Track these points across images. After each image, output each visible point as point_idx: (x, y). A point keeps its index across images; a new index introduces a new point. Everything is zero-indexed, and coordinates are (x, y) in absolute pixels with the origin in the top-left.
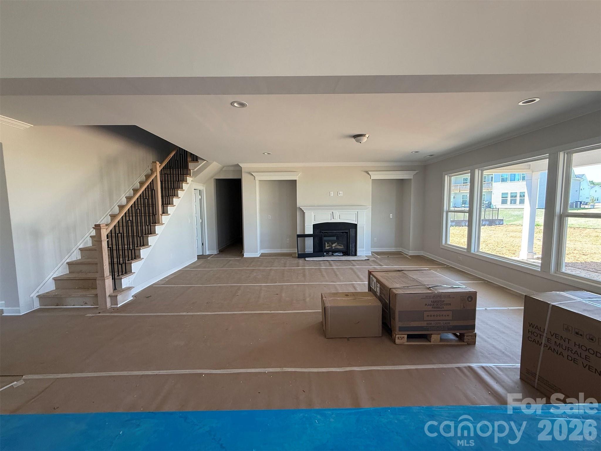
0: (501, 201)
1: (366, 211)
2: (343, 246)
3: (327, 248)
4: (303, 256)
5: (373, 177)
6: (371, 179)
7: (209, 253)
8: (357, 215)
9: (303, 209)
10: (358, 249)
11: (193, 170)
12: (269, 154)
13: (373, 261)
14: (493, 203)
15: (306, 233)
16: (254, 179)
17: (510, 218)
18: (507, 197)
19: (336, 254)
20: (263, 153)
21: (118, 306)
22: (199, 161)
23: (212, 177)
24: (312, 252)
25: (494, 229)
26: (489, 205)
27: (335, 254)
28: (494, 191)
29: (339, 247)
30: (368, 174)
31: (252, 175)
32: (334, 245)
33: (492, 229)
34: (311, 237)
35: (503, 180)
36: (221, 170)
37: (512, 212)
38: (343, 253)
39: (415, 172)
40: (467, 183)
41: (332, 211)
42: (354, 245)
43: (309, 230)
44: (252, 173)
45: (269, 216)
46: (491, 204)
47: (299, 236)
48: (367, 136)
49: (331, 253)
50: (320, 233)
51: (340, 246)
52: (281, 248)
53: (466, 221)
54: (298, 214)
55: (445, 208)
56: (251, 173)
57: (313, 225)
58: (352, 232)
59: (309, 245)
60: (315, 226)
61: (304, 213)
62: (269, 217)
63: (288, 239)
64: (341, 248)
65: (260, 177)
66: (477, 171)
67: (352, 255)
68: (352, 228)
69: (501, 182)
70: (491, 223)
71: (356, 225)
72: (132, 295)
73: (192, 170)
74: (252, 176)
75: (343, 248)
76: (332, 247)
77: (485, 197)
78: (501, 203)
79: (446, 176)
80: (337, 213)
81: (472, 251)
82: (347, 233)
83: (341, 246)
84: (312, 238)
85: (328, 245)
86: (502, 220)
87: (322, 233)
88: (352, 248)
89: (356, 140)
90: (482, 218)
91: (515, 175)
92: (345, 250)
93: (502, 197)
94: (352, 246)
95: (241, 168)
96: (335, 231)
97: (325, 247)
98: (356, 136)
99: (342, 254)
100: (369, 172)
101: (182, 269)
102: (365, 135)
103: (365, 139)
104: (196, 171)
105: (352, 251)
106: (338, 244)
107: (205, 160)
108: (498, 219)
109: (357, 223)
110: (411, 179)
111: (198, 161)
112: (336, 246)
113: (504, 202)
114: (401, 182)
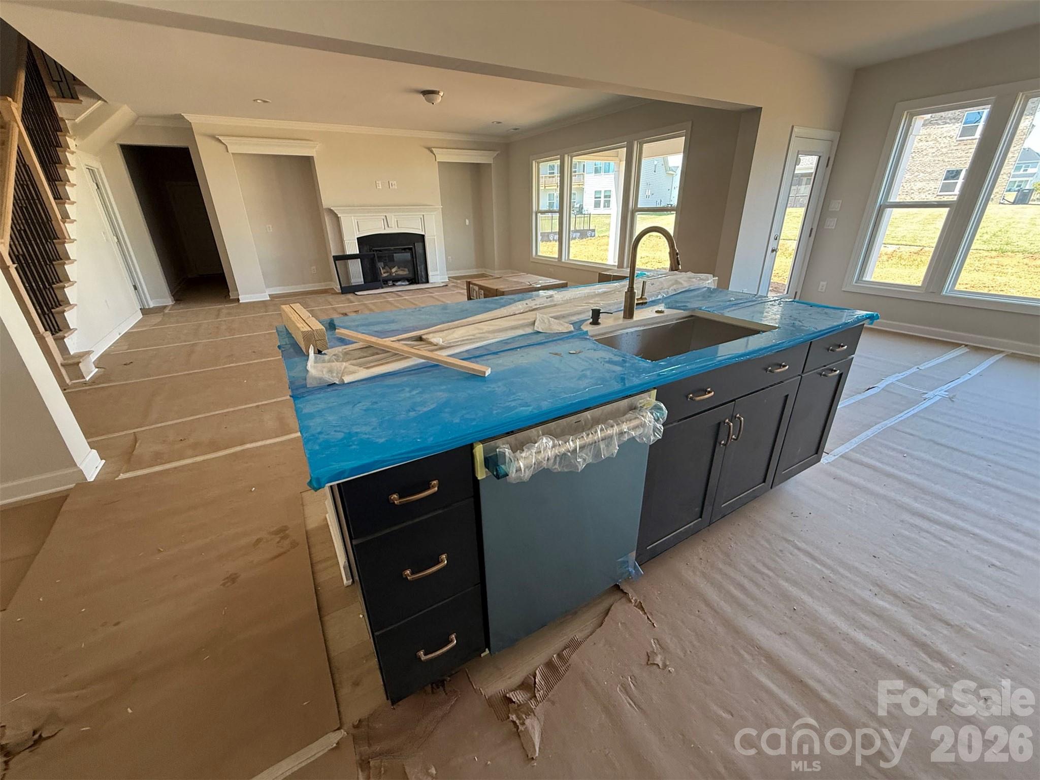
0: (593, 204)
1: (435, 213)
2: (406, 269)
3: (385, 275)
4: (348, 290)
5: (440, 158)
6: (437, 160)
7: (153, 304)
8: (423, 220)
9: (335, 211)
10: (430, 273)
11: (73, 121)
12: (265, 102)
13: (453, 286)
14: (585, 208)
15: (348, 253)
16: (225, 150)
17: (602, 227)
18: (600, 198)
19: (399, 283)
20: (254, 100)
21: (87, 379)
22: (81, 98)
23: (112, 141)
24: (363, 283)
25: (585, 243)
26: (581, 210)
27: (397, 284)
28: (586, 187)
29: (401, 273)
30: (432, 152)
31: (220, 141)
32: (393, 270)
33: (583, 243)
34: (358, 258)
35: (597, 171)
36: (133, 126)
37: (605, 219)
38: (408, 281)
39: (495, 154)
40: (553, 173)
41: (385, 214)
42: (423, 266)
43: (352, 248)
44: (220, 138)
45: (267, 226)
46: (582, 208)
47: (336, 258)
48: (441, 94)
49: (391, 282)
50: (370, 251)
51: (402, 270)
52: (304, 284)
53: (555, 233)
54: (327, 220)
55: (534, 209)
56: (217, 137)
57: (358, 238)
58: (418, 246)
59: (356, 271)
60: (361, 240)
61: (337, 219)
62: (269, 227)
63: (314, 267)
64: (405, 273)
65: (236, 146)
66: (566, 156)
67: (423, 283)
68: (418, 242)
69: (594, 174)
70: (583, 234)
71: (423, 236)
72: (93, 360)
73: (68, 120)
74: (221, 145)
75: (408, 273)
76: (391, 273)
77: (576, 198)
78: (593, 206)
79: (534, 162)
80: (392, 220)
81: (563, 260)
82: (410, 249)
83: (404, 271)
84: (359, 260)
85: (384, 271)
86: (594, 231)
87: (374, 251)
88: (421, 271)
89: (426, 99)
90: (572, 228)
91: (609, 163)
92: (411, 276)
93: (595, 198)
94: (420, 268)
95: (190, 123)
96: (392, 248)
97: (381, 274)
98: (426, 93)
99: (408, 283)
100: (433, 149)
101: (132, 328)
102: (439, 92)
103: (438, 99)
104: (79, 123)
105: (422, 277)
106: (399, 268)
107: (100, 98)
108: (590, 230)
109: (423, 233)
110: (491, 164)
111: (78, 98)
112: (396, 271)
113: (597, 205)
114: (476, 169)
